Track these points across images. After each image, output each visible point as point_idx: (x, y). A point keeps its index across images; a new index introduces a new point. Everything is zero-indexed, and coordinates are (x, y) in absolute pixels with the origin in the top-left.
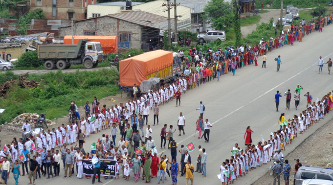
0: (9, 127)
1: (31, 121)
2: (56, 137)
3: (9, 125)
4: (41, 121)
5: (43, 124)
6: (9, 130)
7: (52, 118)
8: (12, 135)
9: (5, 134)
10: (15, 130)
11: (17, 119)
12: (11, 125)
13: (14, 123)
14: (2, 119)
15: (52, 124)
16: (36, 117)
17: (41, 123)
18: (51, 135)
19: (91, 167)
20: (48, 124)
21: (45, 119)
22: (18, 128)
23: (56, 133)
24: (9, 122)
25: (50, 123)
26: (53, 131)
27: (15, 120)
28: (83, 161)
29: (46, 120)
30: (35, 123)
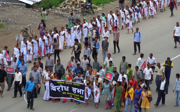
0: (56, 11)
1: (78, 6)
2: (38, 46)
3: (56, 9)
4: (88, 7)
5: (90, 9)
6: (57, 14)
7: (98, 4)
8: (59, 19)
9: (53, 18)
10: (62, 15)
11: (64, 4)
12: (58, 10)
13: (61, 8)
14: (50, 4)
15: (99, 9)
16: (83, 2)
17: (87, 8)
18: (32, 43)
19: (58, 89)
20: (94, 10)
21: (91, 4)
22: (65, 13)
23: (38, 41)
24: (56, 7)
25: (96, 8)
26: (35, 39)
27: (62, 5)
28: (51, 81)
29: (93, 5)
30: (82, 9)
